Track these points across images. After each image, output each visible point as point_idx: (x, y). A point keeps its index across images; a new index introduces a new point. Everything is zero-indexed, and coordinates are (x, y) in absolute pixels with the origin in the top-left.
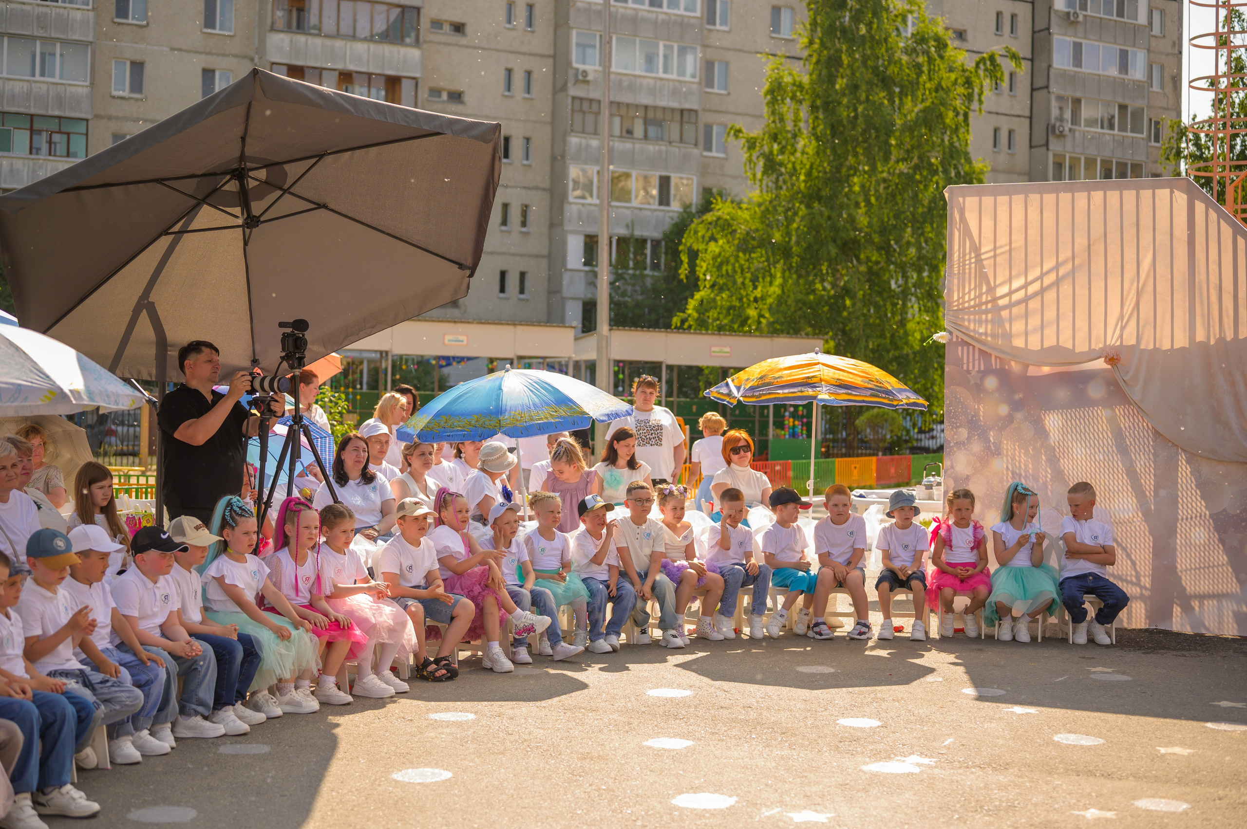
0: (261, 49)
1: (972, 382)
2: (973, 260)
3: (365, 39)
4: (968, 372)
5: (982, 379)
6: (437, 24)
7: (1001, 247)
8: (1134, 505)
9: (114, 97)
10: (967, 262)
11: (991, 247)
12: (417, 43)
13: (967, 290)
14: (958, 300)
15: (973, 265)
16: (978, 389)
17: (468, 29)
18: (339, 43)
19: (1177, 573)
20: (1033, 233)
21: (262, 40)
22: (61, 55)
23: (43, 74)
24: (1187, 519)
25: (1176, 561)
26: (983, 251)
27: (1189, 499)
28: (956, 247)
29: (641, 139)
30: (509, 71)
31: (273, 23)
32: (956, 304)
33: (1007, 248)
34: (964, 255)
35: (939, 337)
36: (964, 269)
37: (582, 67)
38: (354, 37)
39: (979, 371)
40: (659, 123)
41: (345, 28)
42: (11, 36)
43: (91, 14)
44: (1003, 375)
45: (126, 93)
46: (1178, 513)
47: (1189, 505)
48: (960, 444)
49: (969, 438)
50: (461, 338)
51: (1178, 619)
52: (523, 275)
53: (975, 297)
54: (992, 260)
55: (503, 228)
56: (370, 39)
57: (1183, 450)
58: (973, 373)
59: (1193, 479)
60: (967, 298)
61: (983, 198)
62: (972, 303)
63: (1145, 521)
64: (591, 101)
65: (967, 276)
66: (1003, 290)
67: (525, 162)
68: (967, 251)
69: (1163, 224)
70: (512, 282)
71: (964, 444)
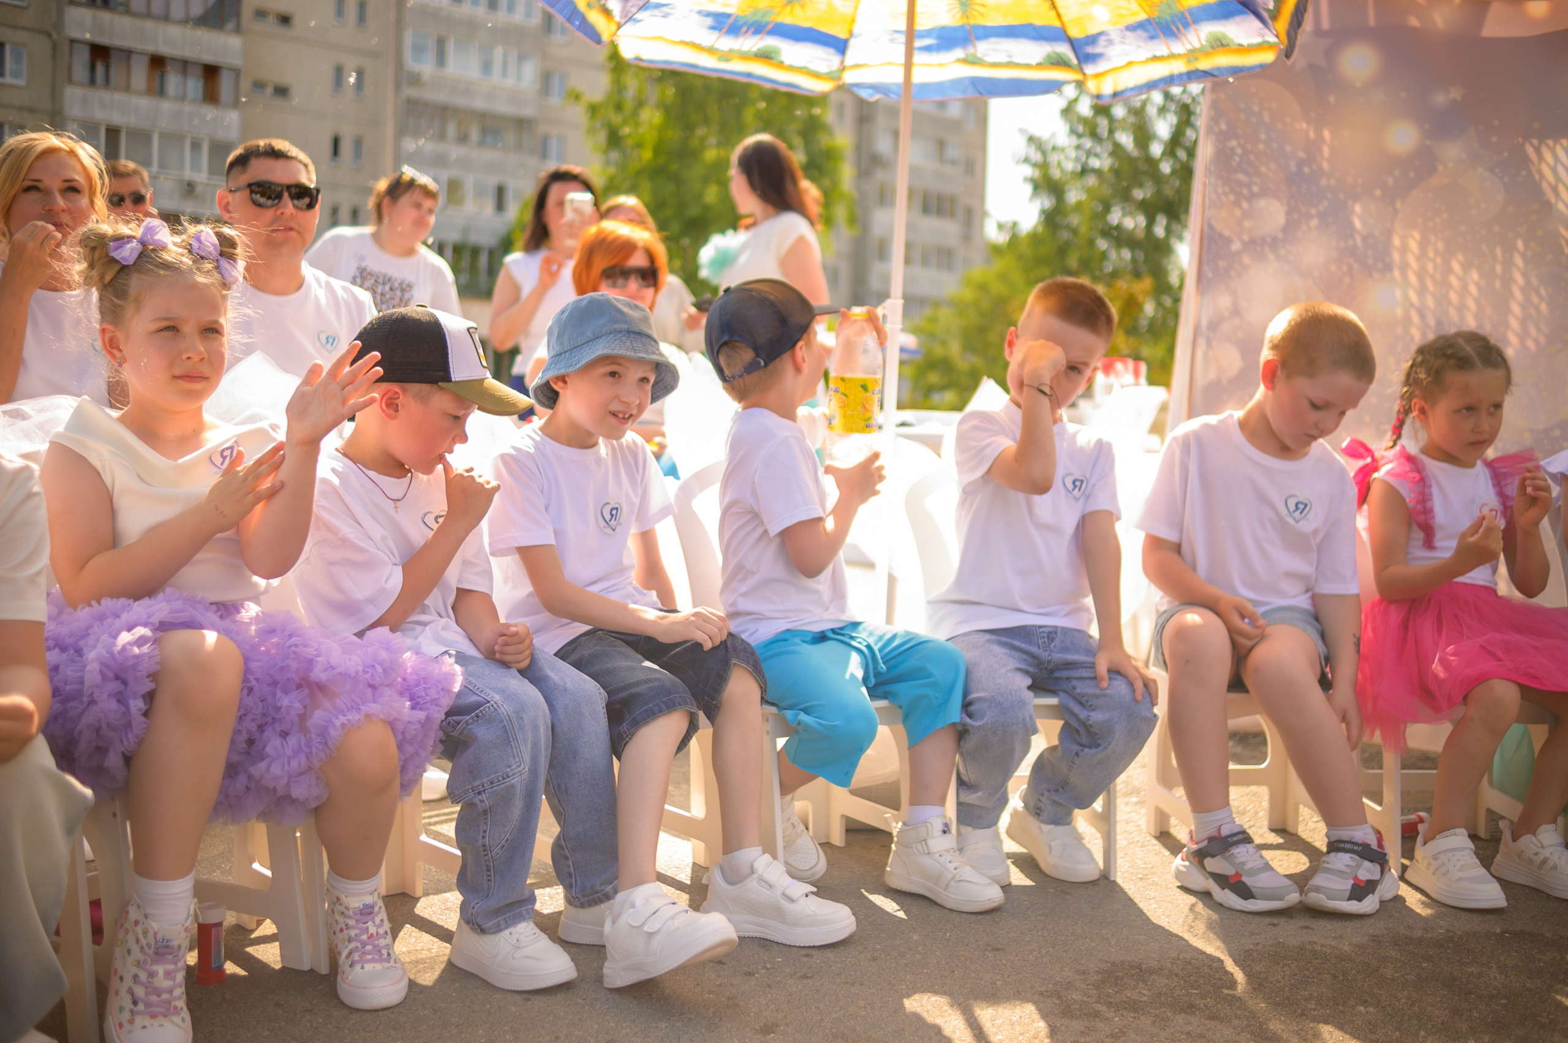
0: (59, 25)
3: (180, 22)
6: (261, 13)
12: (238, 30)
17: (297, 21)
18: (149, 25)
21: (60, 14)
29: (477, 146)
30: (340, 69)
37: (416, 68)
38: (166, 18)
40: (496, 131)
41: (157, 7)
56: (185, 21)
64: (426, 104)
67: (356, 163)
71: (1274, 243)
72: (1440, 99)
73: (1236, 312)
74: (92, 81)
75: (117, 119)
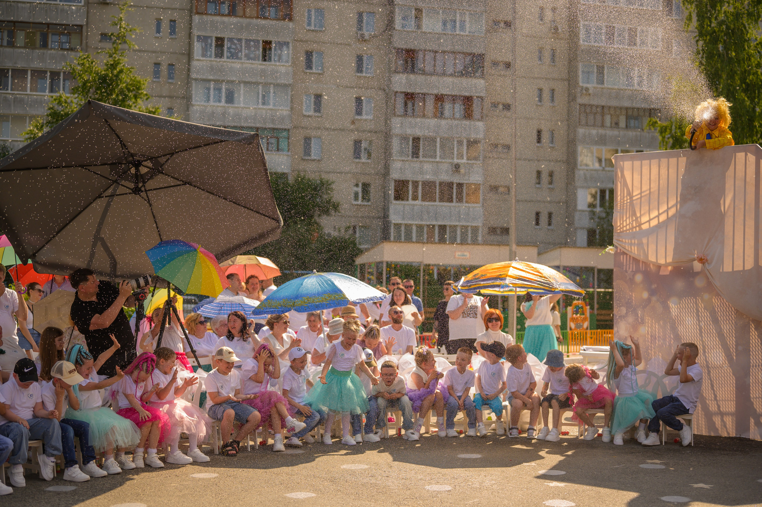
0: (390, 85)
1: (628, 278)
2: (629, 201)
3: (451, 75)
4: (626, 271)
5: (634, 276)
6: (495, 64)
7: (644, 192)
8: (723, 358)
9: (305, 116)
10: (625, 202)
11: (639, 192)
12: (482, 76)
13: (625, 219)
14: (620, 226)
15: (628, 204)
16: (632, 281)
17: (515, 65)
18: (434, 78)
19: (751, 400)
20: (663, 182)
21: (390, 79)
22: (274, 93)
23: (264, 104)
24: (756, 366)
25: (750, 393)
26: (634, 194)
27: (757, 353)
28: (619, 193)
29: (623, 128)
30: (541, 90)
31: (396, 68)
32: (619, 228)
33: (648, 192)
34: (624, 198)
35: (609, 250)
36: (623, 206)
37: (585, 85)
38: (444, 74)
39: (632, 271)
40: (636, 118)
41: (439, 69)
42: (246, 83)
43: (290, 68)
44: (647, 274)
45: (311, 113)
46: (750, 362)
47: (757, 357)
48: (622, 317)
49: (626, 313)
50: (465, 254)
51: (753, 430)
52: (550, 215)
53: (630, 223)
54: (639, 200)
55: (538, 186)
56: (454, 75)
57: (754, 321)
58: (629, 272)
59: (759, 340)
60: (625, 224)
61: (635, 162)
62: (628, 227)
63: (730, 367)
64: (591, 106)
65: (625, 211)
66: (645, 219)
67: (551, 145)
68: (625, 195)
69: (740, 174)
70: (544, 219)
71: (624, 317)
72: (654, 286)
73: (618, 332)
74: (405, 114)
75: (418, 133)
